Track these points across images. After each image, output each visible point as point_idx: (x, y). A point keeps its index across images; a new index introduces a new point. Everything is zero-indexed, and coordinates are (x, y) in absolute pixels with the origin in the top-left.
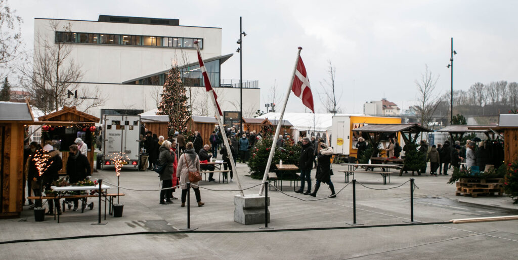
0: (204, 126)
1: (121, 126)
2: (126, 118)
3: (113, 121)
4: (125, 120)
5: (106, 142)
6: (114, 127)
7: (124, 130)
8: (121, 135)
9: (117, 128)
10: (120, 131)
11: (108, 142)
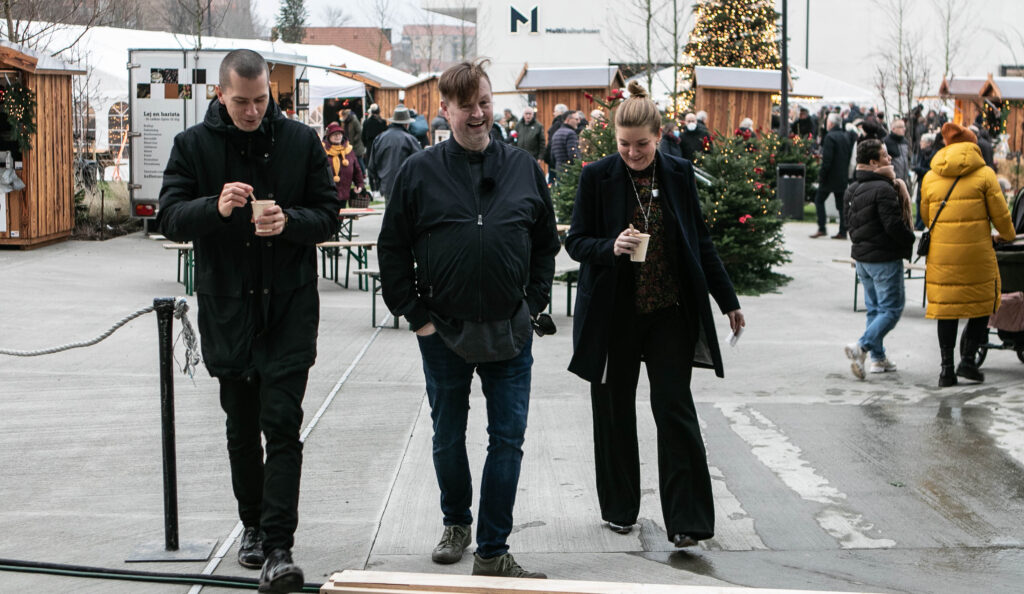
0: (732, 99)
1: (181, 88)
2: (197, 59)
3: (154, 71)
4: (191, 65)
5: (135, 140)
6: (158, 89)
7: (189, 101)
8: (182, 117)
9: (168, 95)
10: (176, 105)
11: (141, 139)
